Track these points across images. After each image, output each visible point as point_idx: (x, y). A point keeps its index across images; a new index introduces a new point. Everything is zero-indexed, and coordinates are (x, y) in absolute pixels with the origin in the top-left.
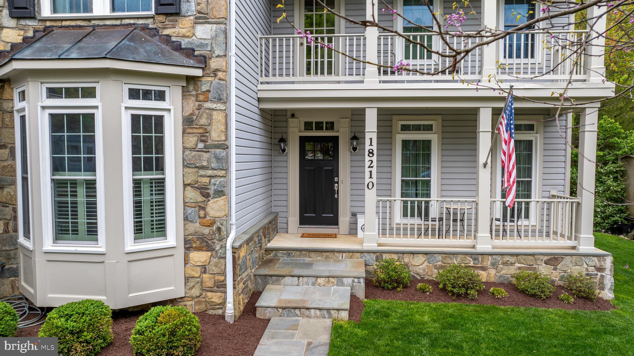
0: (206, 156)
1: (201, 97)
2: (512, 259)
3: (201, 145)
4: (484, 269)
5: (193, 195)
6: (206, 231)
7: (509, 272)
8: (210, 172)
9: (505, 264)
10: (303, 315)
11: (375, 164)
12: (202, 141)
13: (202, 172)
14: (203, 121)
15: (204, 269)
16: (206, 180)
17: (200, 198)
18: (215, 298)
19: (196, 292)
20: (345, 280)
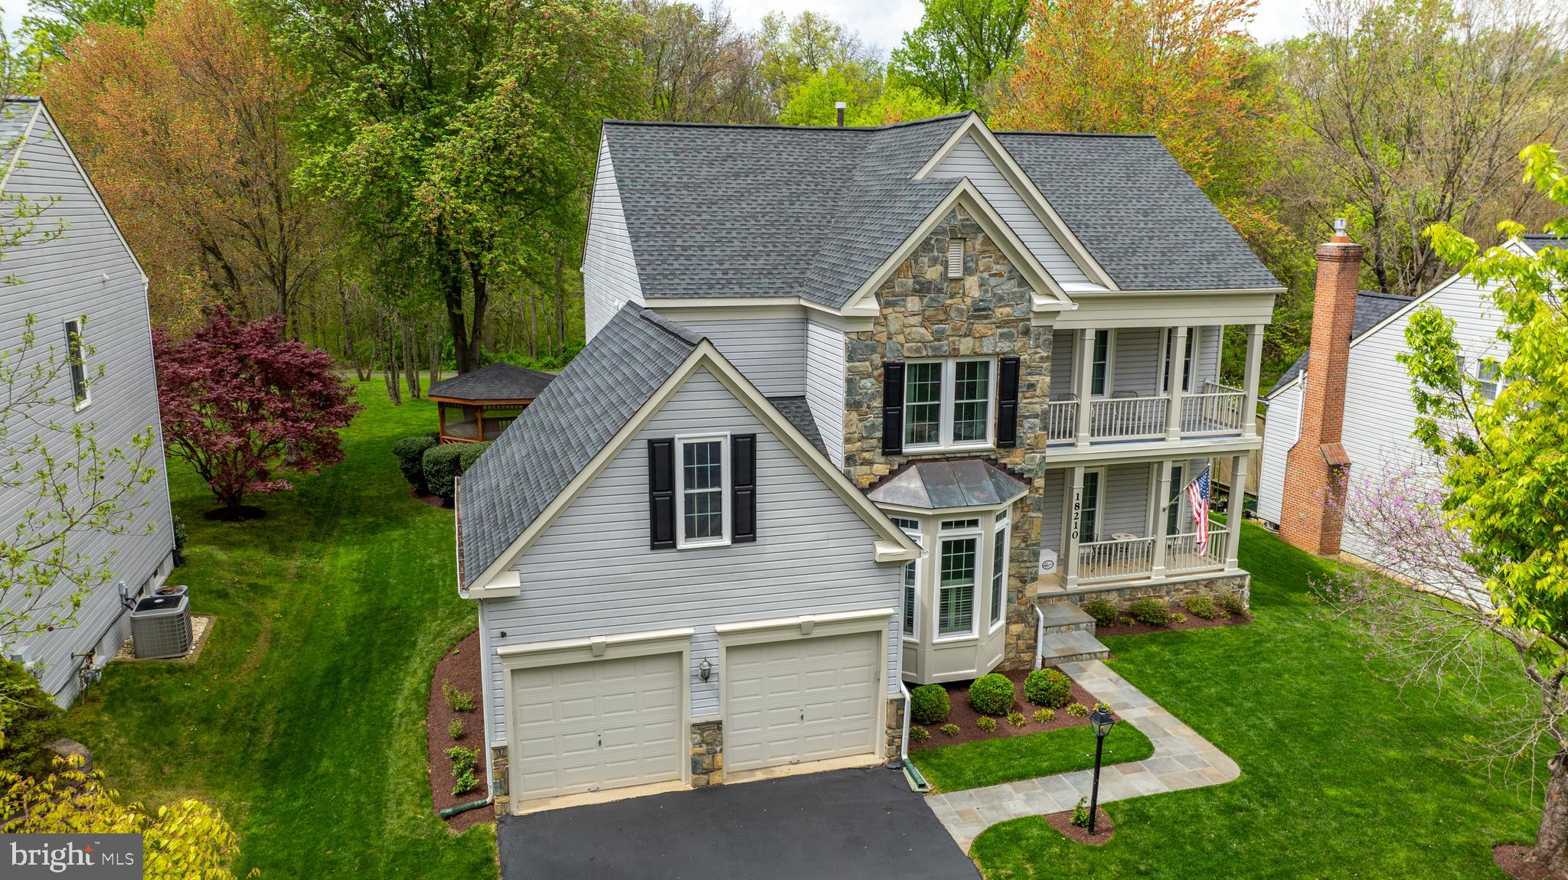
0: (1027, 552)
1: (1026, 509)
2: (1182, 587)
3: (1023, 545)
4: (1161, 597)
5: (1016, 583)
6: (1023, 608)
7: (1177, 597)
8: (1028, 564)
9: (1177, 590)
10: (1078, 660)
11: (1080, 516)
12: (1024, 541)
13: (1023, 565)
14: (1026, 527)
15: (1019, 637)
16: (1024, 571)
17: (1019, 584)
18: (1026, 657)
19: (1012, 655)
20: (1082, 626)
